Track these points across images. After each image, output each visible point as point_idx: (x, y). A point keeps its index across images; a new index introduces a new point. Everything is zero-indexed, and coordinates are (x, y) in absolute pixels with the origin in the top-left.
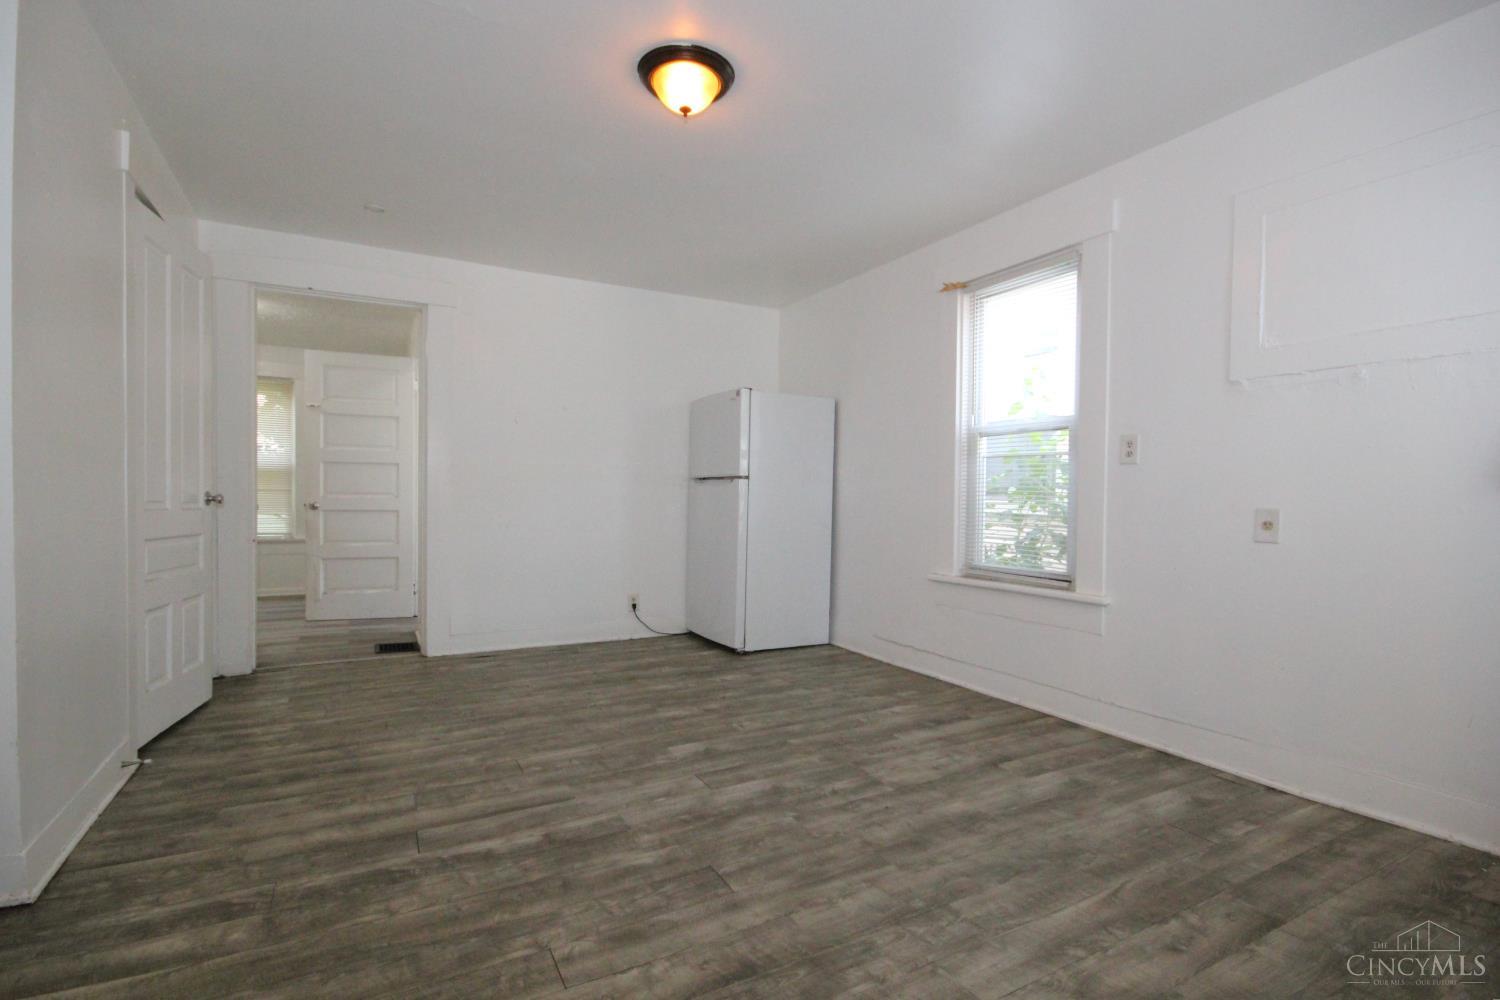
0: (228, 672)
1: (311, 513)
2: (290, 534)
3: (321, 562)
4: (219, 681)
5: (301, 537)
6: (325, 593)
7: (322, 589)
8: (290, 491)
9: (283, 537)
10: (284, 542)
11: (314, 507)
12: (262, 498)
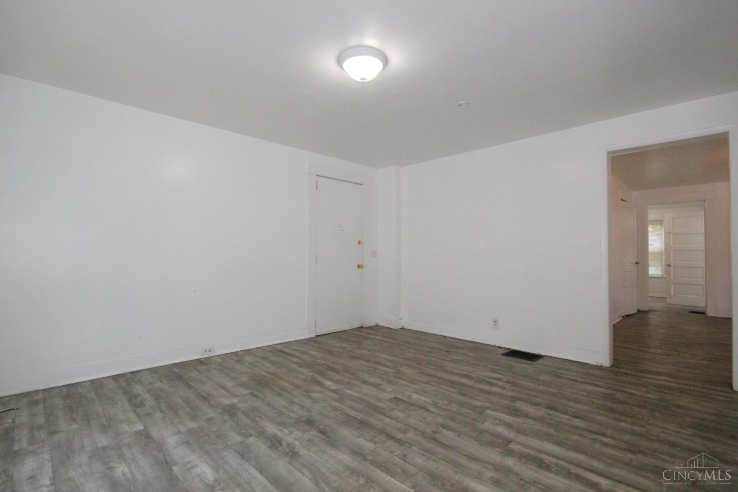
0: (641, 309)
1: (668, 267)
2: (663, 275)
3: (672, 285)
4: (639, 311)
5: (665, 276)
6: (673, 295)
7: (672, 293)
8: (662, 260)
9: (659, 276)
10: (659, 278)
11: (669, 266)
12: (650, 262)
